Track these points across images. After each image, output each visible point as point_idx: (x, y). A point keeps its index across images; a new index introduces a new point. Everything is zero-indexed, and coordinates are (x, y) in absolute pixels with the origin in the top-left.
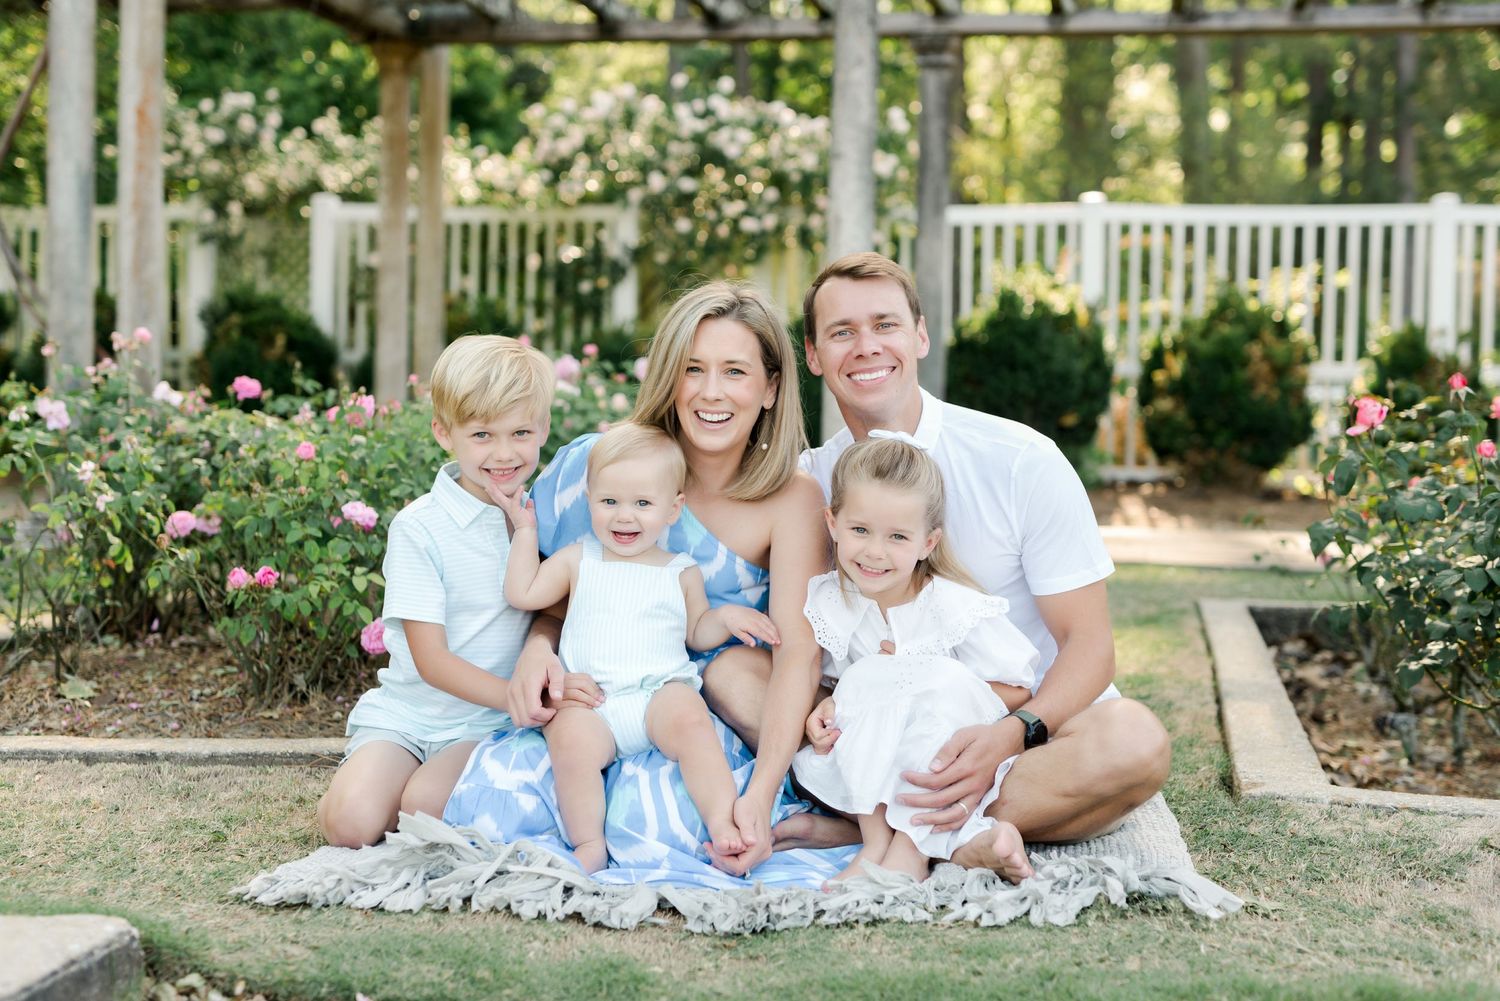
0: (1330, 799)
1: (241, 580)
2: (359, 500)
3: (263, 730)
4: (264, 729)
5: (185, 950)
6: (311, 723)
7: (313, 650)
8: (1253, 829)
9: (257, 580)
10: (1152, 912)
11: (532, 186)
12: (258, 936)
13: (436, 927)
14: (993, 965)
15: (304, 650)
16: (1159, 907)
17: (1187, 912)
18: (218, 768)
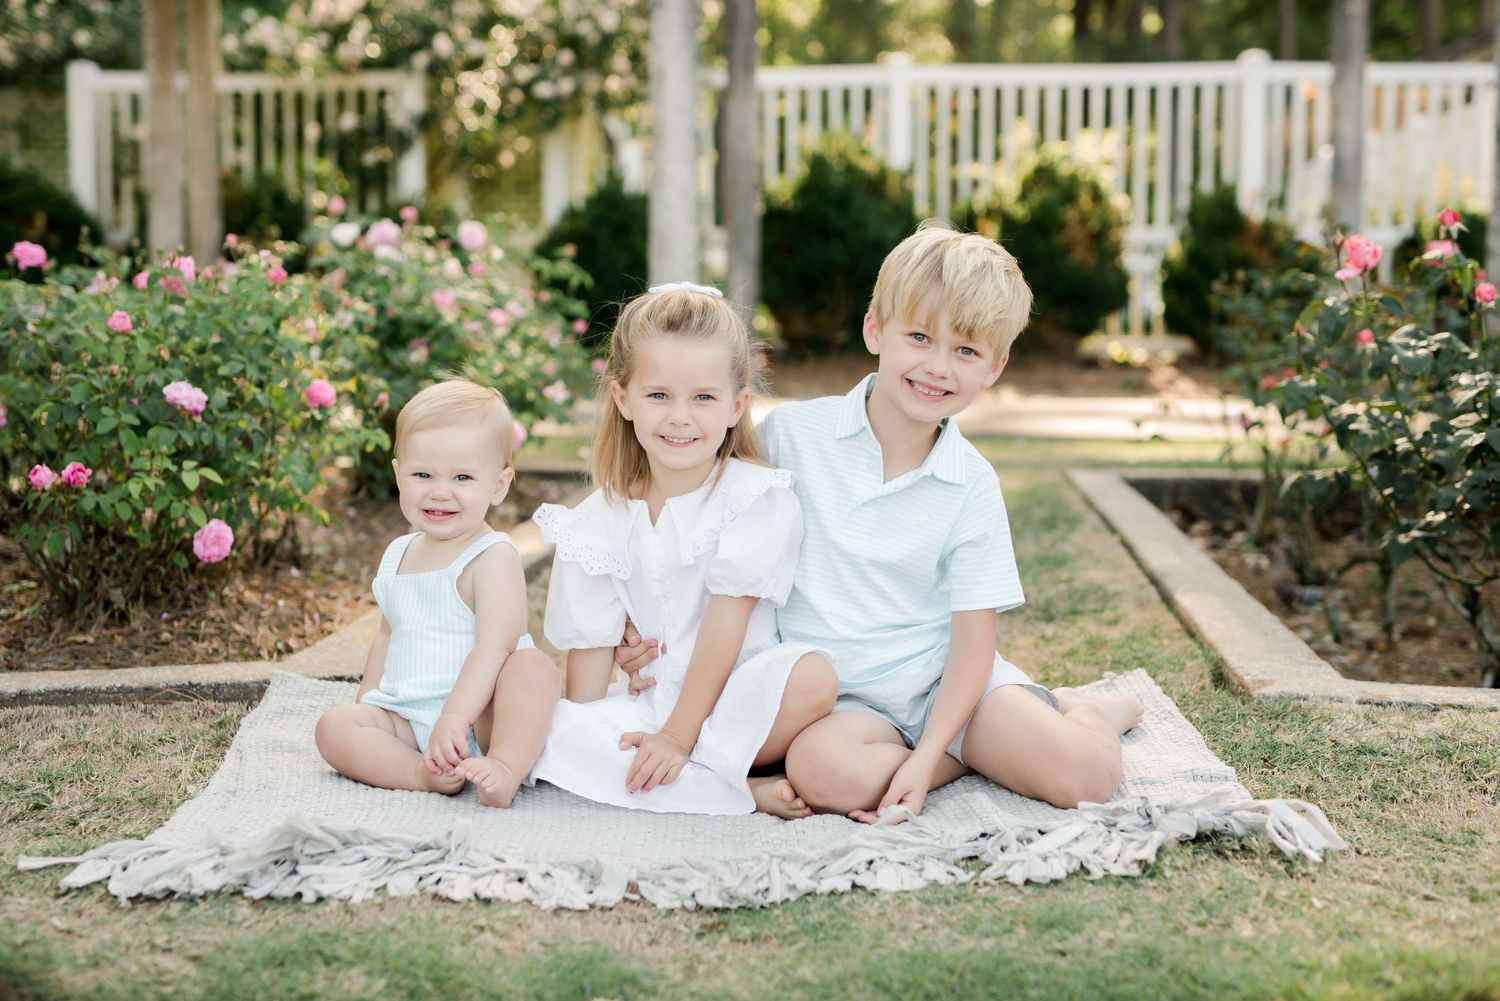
0: (1357, 697)
1: (45, 480)
2: (182, 380)
3: (76, 657)
4: (79, 658)
5: (23, 975)
6: (135, 647)
7: (131, 560)
8: (1287, 738)
9: (64, 479)
10: (1229, 853)
11: (309, 51)
12: (116, 943)
13: (348, 918)
14: (1076, 941)
15: (120, 559)
16: (1237, 847)
17: (1276, 852)
18: (28, 710)
